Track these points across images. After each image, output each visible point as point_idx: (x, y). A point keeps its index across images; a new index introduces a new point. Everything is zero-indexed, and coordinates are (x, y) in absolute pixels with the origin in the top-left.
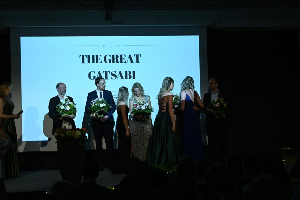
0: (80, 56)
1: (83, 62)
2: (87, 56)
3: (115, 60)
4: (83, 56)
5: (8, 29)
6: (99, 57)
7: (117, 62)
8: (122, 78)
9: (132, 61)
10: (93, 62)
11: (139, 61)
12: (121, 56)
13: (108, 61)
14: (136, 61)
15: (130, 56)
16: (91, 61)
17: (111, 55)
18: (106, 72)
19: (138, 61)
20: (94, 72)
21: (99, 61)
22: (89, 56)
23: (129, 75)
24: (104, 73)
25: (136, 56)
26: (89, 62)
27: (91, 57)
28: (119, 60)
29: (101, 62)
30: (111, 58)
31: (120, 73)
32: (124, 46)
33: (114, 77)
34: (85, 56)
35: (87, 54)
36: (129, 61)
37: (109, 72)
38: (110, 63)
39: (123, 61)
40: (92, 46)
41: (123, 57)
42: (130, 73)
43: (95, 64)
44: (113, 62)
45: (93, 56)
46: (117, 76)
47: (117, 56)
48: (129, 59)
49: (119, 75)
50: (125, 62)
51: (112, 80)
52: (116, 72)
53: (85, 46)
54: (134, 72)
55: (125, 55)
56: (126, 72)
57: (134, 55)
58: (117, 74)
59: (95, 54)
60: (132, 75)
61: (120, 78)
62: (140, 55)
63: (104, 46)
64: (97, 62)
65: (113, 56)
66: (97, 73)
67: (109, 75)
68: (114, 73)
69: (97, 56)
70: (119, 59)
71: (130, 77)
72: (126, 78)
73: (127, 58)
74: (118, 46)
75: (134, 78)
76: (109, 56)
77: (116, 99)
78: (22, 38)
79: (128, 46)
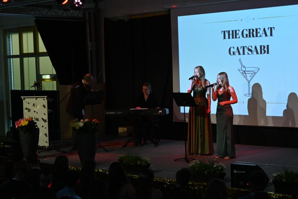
0: (222, 31)
1: (225, 38)
2: (228, 31)
3: (251, 34)
4: (224, 32)
5: (169, 10)
6: (238, 32)
7: (253, 36)
8: (257, 53)
9: (266, 35)
10: (233, 38)
11: (273, 34)
12: (257, 29)
13: (245, 36)
14: (270, 35)
15: (264, 30)
16: (231, 36)
17: (248, 29)
18: (244, 47)
19: (271, 35)
20: (234, 48)
21: (238, 36)
22: (229, 31)
23: (263, 49)
24: (242, 48)
25: (270, 29)
26: (229, 38)
27: (231, 33)
28: (255, 35)
29: (239, 38)
30: (248, 33)
31: (256, 47)
32: (259, 18)
33: (250, 53)
34: (226, 32)
35: (228, 30)
36: (264, 35)
37: (246, 47)
38: (247, 38)
39: (259, 35)
40: (231, 21)
41: (258, 30)
42: (264, 47)
43: (235, 39)
44: (250, 37)
45: (233, 31)
46: (253, 51)
47: (253, 30)
48: (264, 33)
49: (255, 50)
50: (260, 36)
51: (248, 55)
52: (251, 47)
53: (226, 21)
54: (268, 46)
55: (260, 29)
56: (261, 46)
57: (269, 28)
58: (253, 49)
59: (234, 29)
60: (266, 49)
61: (255, 53)
62: (274, 28)
63: (242, 20)
64: (236, 37)
65: (250, 30)
66: (236, 48)
67: (246, 51)
68: (250, 48)
69: (236, 31)
70: (255, 33)
71: (265, 52)
72: (261, 53)
73: (261, 32)
74: (254, 19)
75: (268, 53)
76: (246, 31)
77: (252, 75)
78: (179, 18)
79: (262, 18)
